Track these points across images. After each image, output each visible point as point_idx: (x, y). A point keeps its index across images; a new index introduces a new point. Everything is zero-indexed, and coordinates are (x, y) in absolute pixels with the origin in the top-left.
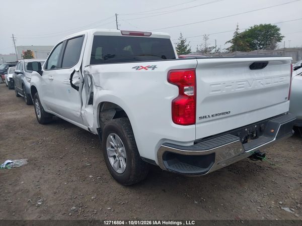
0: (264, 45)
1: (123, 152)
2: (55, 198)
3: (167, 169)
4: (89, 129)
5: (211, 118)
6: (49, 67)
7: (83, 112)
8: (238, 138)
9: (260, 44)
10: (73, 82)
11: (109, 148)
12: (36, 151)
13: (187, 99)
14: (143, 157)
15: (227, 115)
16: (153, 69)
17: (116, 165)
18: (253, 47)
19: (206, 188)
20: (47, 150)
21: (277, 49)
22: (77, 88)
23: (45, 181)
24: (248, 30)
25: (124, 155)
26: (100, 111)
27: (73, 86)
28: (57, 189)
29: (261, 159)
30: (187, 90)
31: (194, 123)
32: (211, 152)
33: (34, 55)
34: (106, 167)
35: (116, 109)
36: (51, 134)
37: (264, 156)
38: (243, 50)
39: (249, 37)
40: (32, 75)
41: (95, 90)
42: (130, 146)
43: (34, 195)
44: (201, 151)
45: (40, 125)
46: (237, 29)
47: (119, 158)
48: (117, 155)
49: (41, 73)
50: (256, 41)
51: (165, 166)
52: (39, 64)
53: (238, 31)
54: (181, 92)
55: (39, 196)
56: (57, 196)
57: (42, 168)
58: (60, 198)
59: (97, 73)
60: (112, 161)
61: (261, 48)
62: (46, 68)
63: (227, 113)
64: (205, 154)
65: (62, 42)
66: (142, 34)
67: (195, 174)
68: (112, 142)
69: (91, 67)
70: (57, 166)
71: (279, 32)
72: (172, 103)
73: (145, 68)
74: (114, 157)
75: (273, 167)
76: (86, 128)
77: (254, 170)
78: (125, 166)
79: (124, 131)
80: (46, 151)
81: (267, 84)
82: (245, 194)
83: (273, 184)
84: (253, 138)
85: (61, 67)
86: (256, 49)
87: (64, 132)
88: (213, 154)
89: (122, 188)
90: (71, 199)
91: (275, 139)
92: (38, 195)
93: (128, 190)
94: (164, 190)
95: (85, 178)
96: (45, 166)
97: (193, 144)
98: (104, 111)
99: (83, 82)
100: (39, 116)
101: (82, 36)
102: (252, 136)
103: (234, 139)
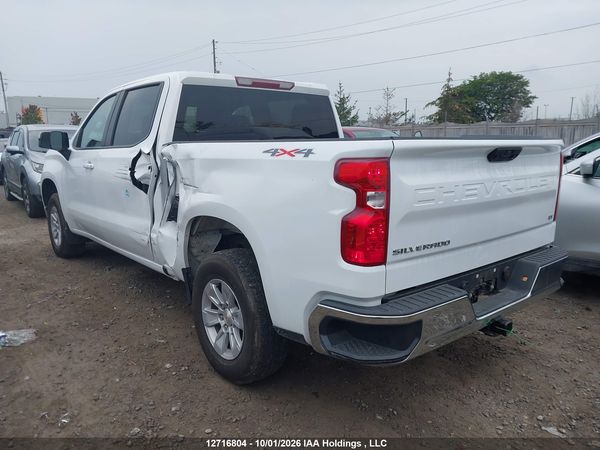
0: (497, 112)
1: (237, 316)
2: (97, 409)
3: (329, 352)
4: (165, 270)
5: (416, 253)
6: (85, 142)
7: (154, 236)
8: (464, 292)
9: (490, 110)
10: (137, 176)
11: (206, 309)
12: (53, 313)
13: (371, 215)
14: (277, 328)
15: (444, 248)
16: (307, 155)
17: (221, 344)
18: (477, 115)
19: (396, 389)
20: (76, 312)
21: (522, 120)
22: (143, 187)
23: (74, 376)
24: (467, 82)
25: (239, 323)
26: (191, 235)
27: (137, 183)
28: (101, 390)
29: (504, 334)
30: (373, 198)
31: (382, 261)
32: (413, 320)
33: (43, 115)
34: (200, 347)
35: (221, 231)
36: (82, 278)
37: (510, 327)
38: (460, 120)
39: (470, 96)
40: (47, 158)
41: (182, 192)
42: (252, 304)
43: (53, 404)
44: (395, 317)
45: (60, 259)
46: (449, 80)
47: (226, 329)
48: (222, 323)
49: (67, 154)
50: (482, 104)
51: (324, 345)
52: (65, 136)
53: (451, 83)
54: (361, 202)
55: (64, 407)
56: (101, 406)
57: (67, 349)
58: (106, 411)
59: (189, 159)
60: (212, 334)
61: (492, 118)
62: (78, 145)
63: (444, 243)
64: (402, 322)
65: (115, 95)
66: (276, 85)
67: (383, 362)
68: (215, 296)
69: (175, 148)
70: (98, 345)
71: (528, 89)
72: (343, 222)
73: (289, 153)
74: (218, 327)
75: (523, 348)
76: (158, 267)
77: (486, 355)
78: (240, 345)
79: (241, 276)
80: (72, 313)
81: (518, 189)
82: (472, 401)
83: (523, 383)
84: (489, 293)
85: (112, 144)
86: (484, 119)
87: (108, 275)
88: (419, 324)
89: (232, 390)
90: (130, 412)
91: (529, 295)
92: (61, 405)
93: (243, 394)
94: (315, 394)
95: (158, 370)
96: (73, 344)
97: (379, 302)
98: (200, 233)
99: (157, 177)
100: (58, 242)
101: (158, 85)
102: (488, 287)
103: (457, 295)
